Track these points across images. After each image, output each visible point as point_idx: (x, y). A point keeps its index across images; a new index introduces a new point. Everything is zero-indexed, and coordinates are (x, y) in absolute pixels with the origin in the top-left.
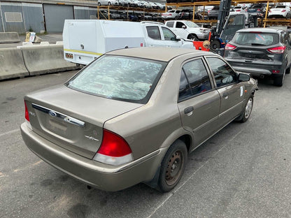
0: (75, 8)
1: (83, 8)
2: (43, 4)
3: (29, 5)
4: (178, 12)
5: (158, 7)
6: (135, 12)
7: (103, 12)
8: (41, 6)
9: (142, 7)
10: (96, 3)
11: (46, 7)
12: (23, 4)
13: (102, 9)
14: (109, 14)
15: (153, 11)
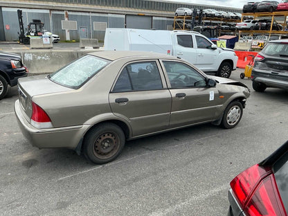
0: (154, 18)
1: (161, 19)
2: (126, 15)
3: (113, 16)
4: (254, 22)
5: (237, 17)
6: (213, 22)
7: (179, 22)
8: (124, 16)
9: (219, 17)
10: (174, 13)
11: (128, 17)
12: (110, 15)
13: (179, 20)
14: (184, 24)
15: (232, 21)
